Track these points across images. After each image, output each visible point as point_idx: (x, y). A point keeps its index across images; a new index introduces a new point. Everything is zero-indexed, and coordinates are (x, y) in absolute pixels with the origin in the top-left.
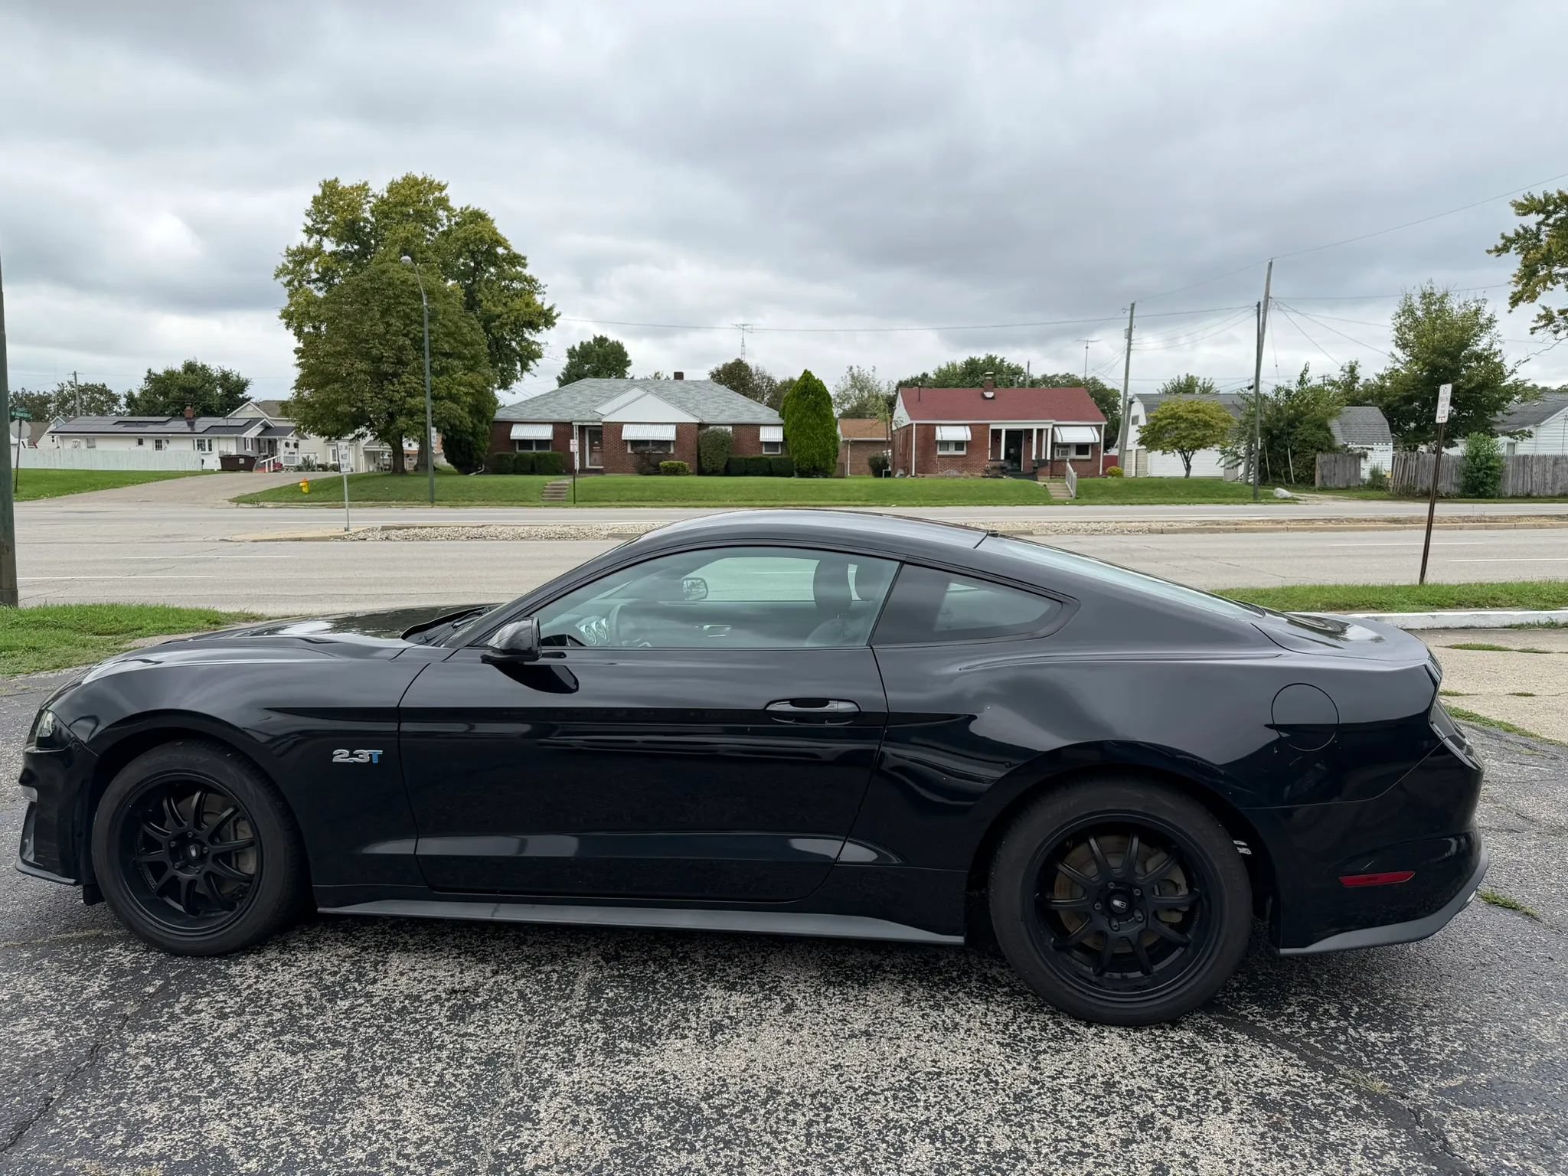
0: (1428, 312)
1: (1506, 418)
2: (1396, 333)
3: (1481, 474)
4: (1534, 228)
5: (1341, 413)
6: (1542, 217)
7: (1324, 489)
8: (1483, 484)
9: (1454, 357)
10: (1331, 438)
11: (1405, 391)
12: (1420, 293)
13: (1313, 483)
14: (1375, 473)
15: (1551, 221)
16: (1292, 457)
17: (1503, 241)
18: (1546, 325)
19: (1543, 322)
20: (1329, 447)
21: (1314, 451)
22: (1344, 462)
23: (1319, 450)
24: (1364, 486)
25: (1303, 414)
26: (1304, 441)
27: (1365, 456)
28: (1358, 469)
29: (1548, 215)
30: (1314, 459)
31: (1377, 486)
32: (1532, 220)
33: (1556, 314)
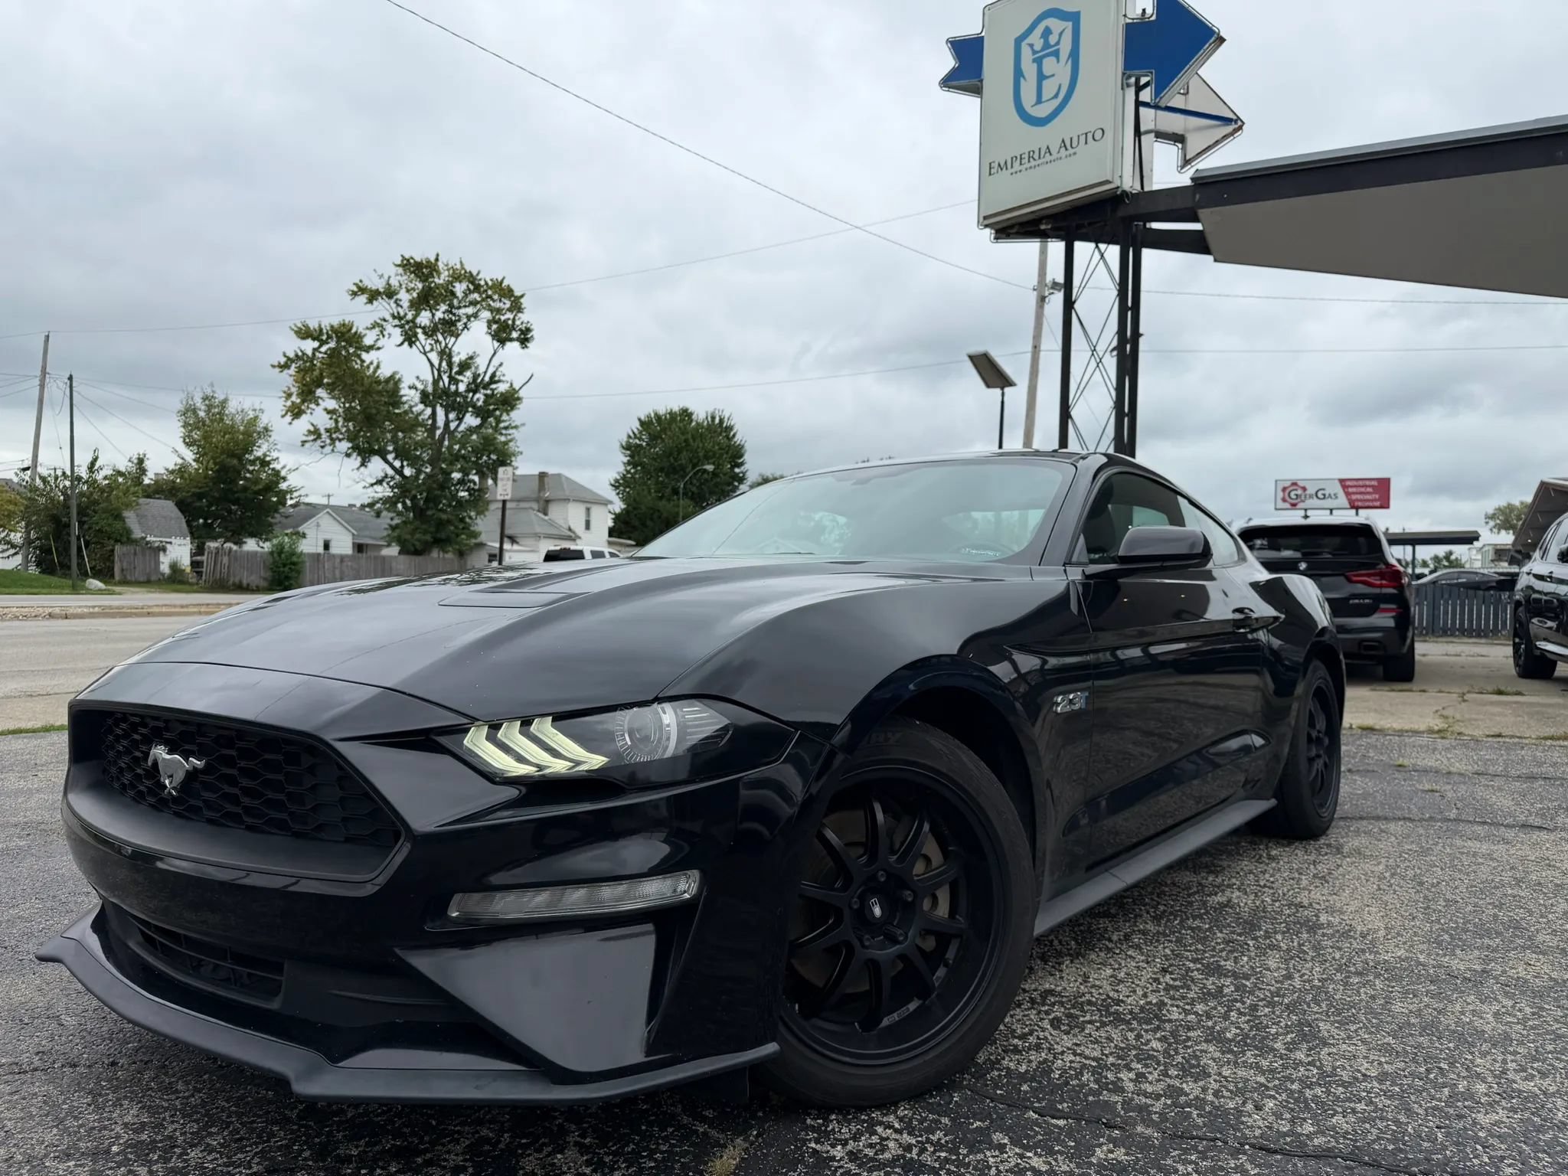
0: (208, 411)
1: (284, 520)
2: (182, 430)
3: (286, 569)
4: (309, 353)
5: (138, 504)
6: (316, 344)
7: (125, 582)
8: (287, 578)
9: (240, 458)
10: (129, 532)
11: (196, 487)
12: (201, 395)
13: (112, 576)
14: (174, 567)
15: (324, 349)
16: (86, 547)
17: (285, 359)
18: (315, 440)
19: (312, 437)
20: (128, 539)
21: (112, 542)
22: (144, 555)
23: (117, 541)
24: (164, 580)
25: (96, 502)
26: (100, 531)
27: (164, 550)
28: (158, 563)
29: (323, 343)
30: (113, 551)
31: (176, 580)
32: (309, 346)
33: (322, 431)
